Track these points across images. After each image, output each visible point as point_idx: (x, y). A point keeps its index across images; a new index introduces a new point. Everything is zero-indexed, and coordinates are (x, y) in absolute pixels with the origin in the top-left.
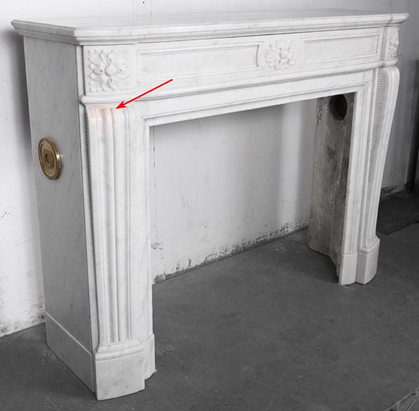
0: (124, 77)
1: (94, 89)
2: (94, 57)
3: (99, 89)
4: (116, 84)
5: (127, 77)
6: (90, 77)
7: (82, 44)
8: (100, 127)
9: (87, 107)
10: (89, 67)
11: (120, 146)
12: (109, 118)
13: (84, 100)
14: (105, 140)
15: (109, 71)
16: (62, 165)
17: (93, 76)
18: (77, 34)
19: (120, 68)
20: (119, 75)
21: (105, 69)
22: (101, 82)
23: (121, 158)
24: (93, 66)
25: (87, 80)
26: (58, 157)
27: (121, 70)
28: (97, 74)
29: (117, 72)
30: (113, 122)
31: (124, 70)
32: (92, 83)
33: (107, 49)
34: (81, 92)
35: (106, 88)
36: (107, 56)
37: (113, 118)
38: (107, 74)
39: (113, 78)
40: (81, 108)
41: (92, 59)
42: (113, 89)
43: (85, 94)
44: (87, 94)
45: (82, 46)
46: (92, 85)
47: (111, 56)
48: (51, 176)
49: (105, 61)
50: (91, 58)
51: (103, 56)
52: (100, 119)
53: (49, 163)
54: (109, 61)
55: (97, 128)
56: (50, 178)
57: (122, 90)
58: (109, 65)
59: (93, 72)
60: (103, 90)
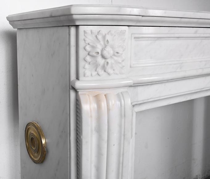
0: (120, 60)
1: (88, 73)
2: (90, 39)
3: (94, 73)
4: (112, 67)
5: (123, 61)
6: (85, 60)
7: (77, 24)
8: (94, 115)
9: (80, 93)
10: (85, 49)
11: (115, 136)
12: (104, 104)
13: (78, 85)
14: (99, 130)
15: (105, 53)
16: (47, 151)
17: (88, 58)
18: (73, 11)
19: (117, 50)
20: (115, 58)
21: (102, 51)
22: (96, 66)
23: (114, 150)
24: (88, 48)
25: (82, 63)
26: (44, 142)
27: (118, 53)
28: (92, 56)
29: (114, 55)
30: (108, 110)
31: (120, 52)
32: (87, 66)
33: (104, 30)
34: (73, 77)
35: (101, 72)
36: (104, 37)
37: (108, 106)
38: (103, 57)
39: (109, 61)
40: (73, 94)
41: (88, 41)
42: (109, 74)
43: (78, 78)
44: (80, 78)
45: (77, 26)
46: (86, 69)
47: (108, 37)
48: (35, 159)
49: (102, 42)
50: (86, 39)
51: (100, 37)
52: (94, 106)
53: (34, 146)
54: (106, 43)
55: (91, 117)
56: (35, 162)
57: (117, 74)
58: (106, 46)
59: (89, 54)
60: (98, 74)
